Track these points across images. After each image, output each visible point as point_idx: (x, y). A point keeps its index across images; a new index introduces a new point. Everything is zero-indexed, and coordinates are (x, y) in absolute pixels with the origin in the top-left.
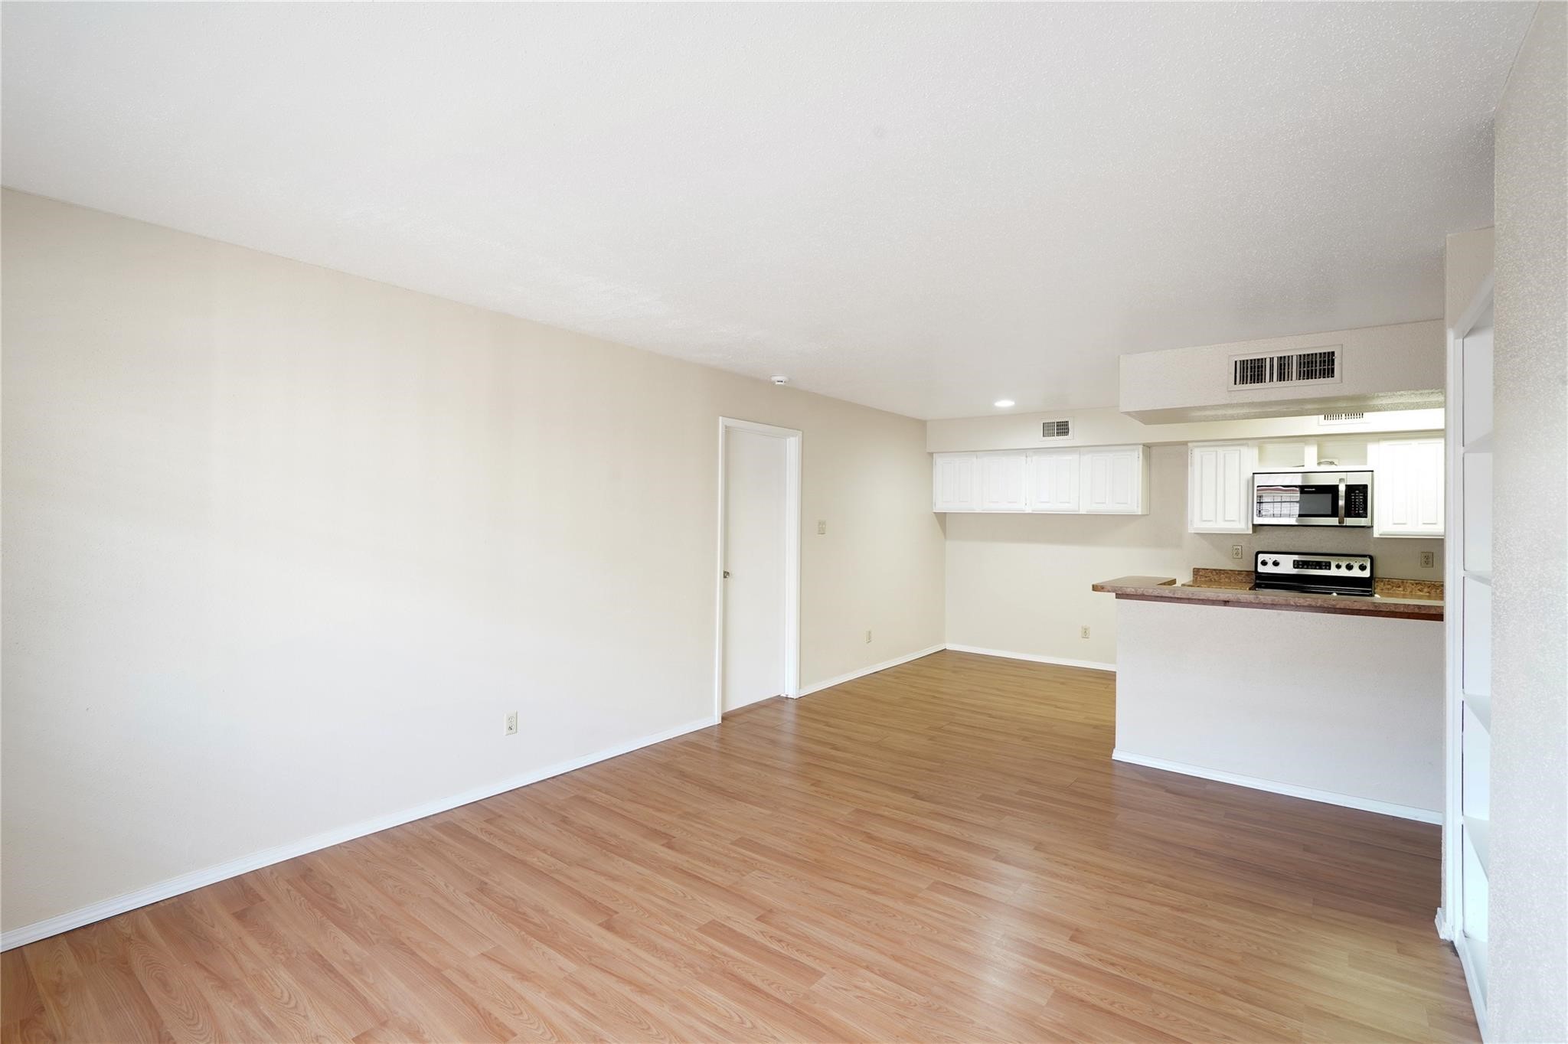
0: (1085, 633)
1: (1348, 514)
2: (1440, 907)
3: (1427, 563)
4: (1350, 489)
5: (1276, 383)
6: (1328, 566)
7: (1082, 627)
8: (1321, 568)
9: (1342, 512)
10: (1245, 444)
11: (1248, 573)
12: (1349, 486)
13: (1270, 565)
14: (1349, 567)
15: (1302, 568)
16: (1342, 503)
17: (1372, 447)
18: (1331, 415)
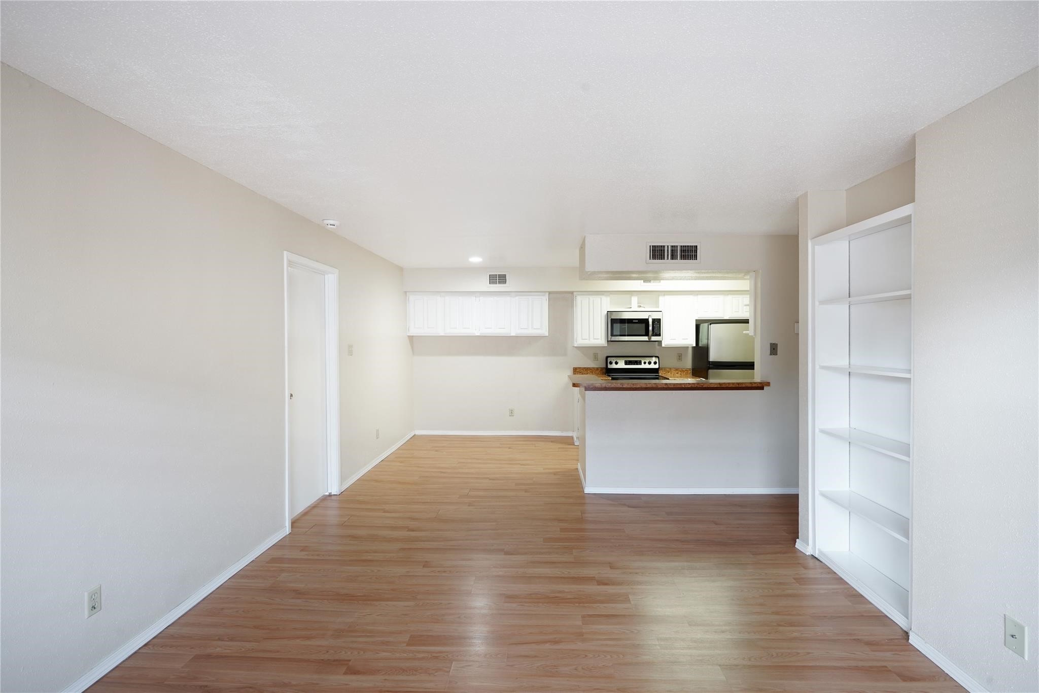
0: (512, 413)
1: (653, 335)
2: (798, 538)
3: (679, 359)
4: (654, 320)
5: (670, 261)
6: (640, 363)
7: (509, 409)
8: (637, 364)
9: (650, 333)
10: (603, 295)
11: (602, 368)
12: (653, 319)
13: (614, 364)
14: (650, 363)
15: (629, 364)
16: (651, 328)
17: (661, 298)
18: (647, 280)
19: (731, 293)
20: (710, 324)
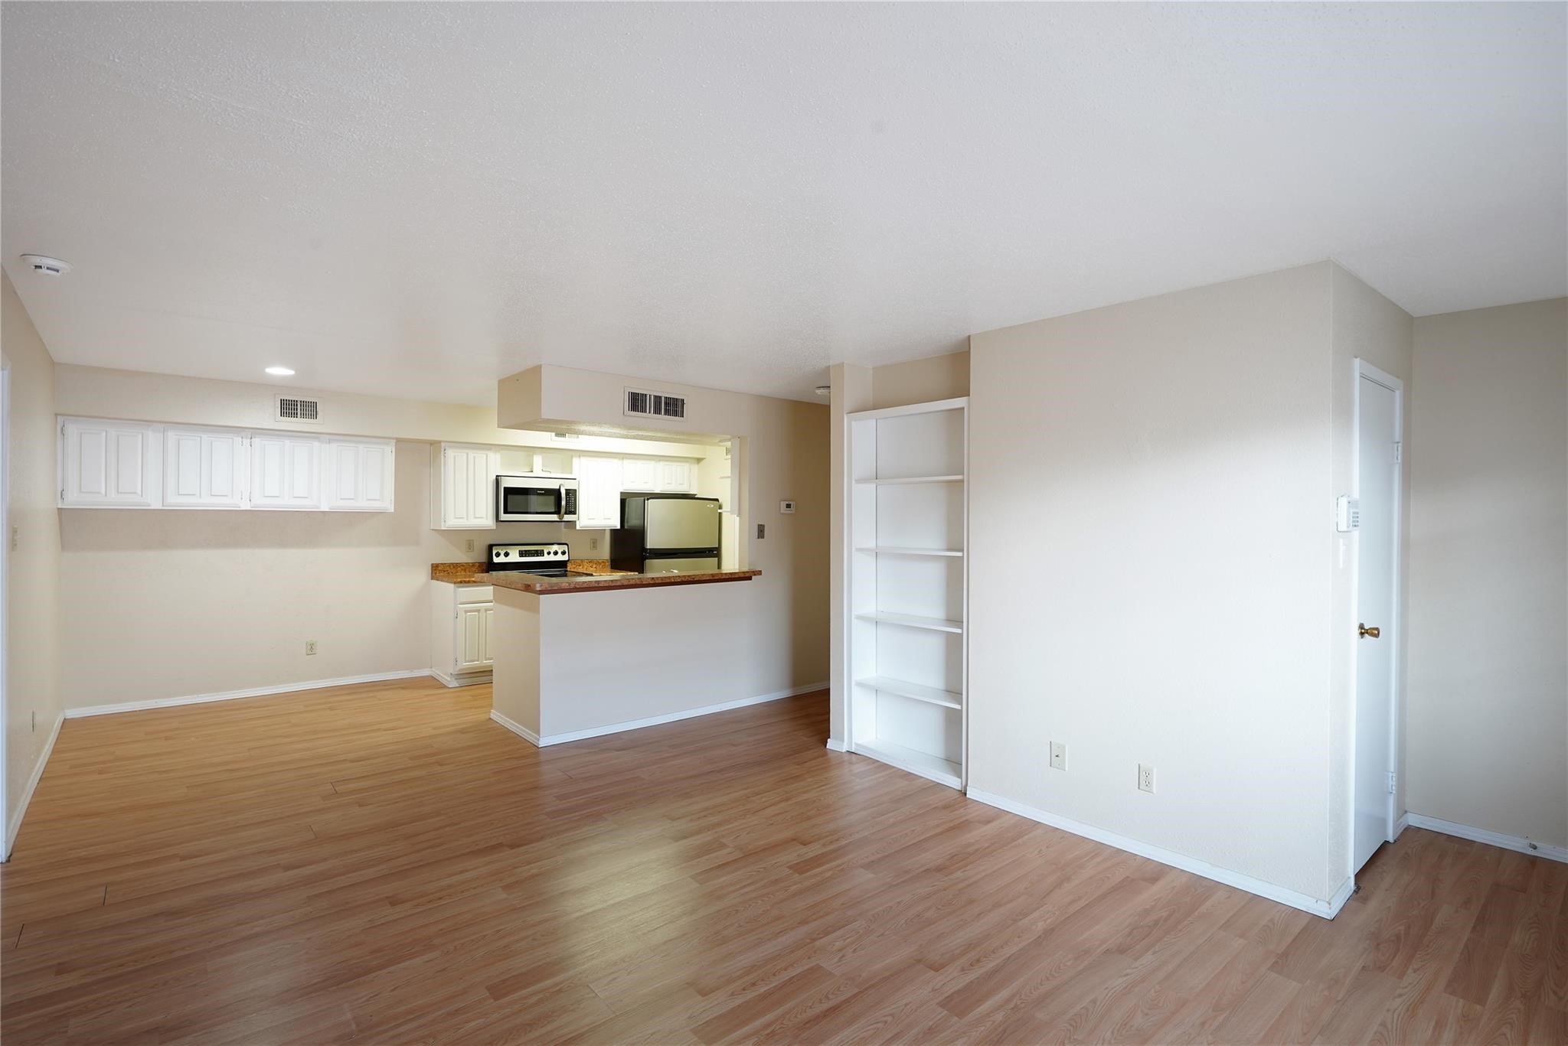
0: (311, 648)
1: (566, 514)
2: (829, 738)
3: (593, 547)
4: (568, 492)
5: (652, 415)
6: (540, 553)
7: (306, 644)
8: (538, 556)
9: (563, 511)
10: (490, 450)
11: (481, 564)
12: (566, 490)
13: (502, 555)
14: (556, 553)
15: (526, 556)
16: (563, 503)
17: (575, 461)
18: (560, 434)
19: (673, 459)
20: (648, 499)
